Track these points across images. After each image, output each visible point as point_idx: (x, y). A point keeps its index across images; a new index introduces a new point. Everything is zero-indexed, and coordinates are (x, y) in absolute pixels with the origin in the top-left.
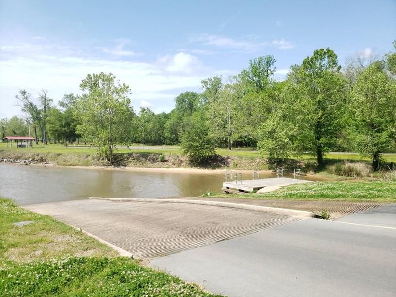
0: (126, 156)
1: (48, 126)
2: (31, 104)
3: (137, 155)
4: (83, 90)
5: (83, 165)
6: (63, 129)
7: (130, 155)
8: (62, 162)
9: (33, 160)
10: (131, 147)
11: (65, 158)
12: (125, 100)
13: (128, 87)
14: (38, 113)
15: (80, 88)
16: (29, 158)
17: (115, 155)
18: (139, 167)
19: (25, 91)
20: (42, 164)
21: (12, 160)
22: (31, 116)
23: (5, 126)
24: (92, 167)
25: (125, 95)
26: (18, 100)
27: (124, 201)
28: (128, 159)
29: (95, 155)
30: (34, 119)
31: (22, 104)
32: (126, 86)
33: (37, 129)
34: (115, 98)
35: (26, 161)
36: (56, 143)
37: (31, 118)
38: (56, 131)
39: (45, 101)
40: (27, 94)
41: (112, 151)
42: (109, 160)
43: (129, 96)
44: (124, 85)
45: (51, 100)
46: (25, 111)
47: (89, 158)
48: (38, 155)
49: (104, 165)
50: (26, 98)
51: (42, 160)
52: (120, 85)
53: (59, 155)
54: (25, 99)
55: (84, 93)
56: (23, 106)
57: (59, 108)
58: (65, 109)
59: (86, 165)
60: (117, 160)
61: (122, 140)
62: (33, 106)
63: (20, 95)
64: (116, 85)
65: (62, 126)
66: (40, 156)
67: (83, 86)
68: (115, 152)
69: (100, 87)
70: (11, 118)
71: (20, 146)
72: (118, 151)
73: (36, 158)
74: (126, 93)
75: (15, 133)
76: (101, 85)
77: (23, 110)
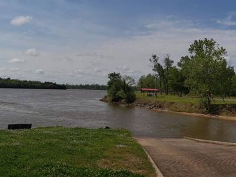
0: (221, 106)
1: (169, 81)
2: (159, 65)
3: (230, 106)
4: (191, 53)
5: (188, 112)
6: (179, 84)
7: (224, 106)
8: (174, 109)
9: (155, 106)
10: (225, 99)
11: (176, 105)
12: (222, 60)
13: (225, 50)
14: (163, 71)
15: (189, 51)
16: (152, 104)
17: (212, 105)
18: (230, 116)
19: (155, 55)
20: (160, 110)
21: (142, 105)
22: (158, 74)
23: (143, 81)
24: (195, 114)
25: (222, 57)
26: (151, 62)
27: (204, 142)
28: (222, 109)
29: (197, 105)
30: (160, 76)
31: (153, 65)
32: (223, 49)
33: (162, 83)
34: (214, 59)
35: (151, 106)
36: (174, 94)
37: (158, 75)
38: (174, 85)
39: (168, 62)
40: (156, 58)
41: (209, 101)
42: (207, 109)
43: (225, 57)
44: (222, 48)
45: (172, 62)
46: (155, 70)
47: (193, 107)
48: (158, 102)
49: (203, 113)
50: (156, 60)
51: (160, 107)
52: (219, 49)
53: (172, 103)
54: (155, 62)
55: (192, 55)
56: (154, 67)
57: (178, 67)
58: (181, 68)
59: (190, 112)
60: (214, 110)
61: (218, 93)
62: (160, 67)
63: (152, 58)
64: (216, 49)
65: (178, 81)
66: (160, 103)
67: (191, 50)
68: (212, 103)
69: (204, 50)
70: (147, 75)
71: (149, 95)
72: (214, 102)
73: (157, 104)
74: (223, 55)
75: (149, 86)
76: (204, 49)
77: (154, 70)
